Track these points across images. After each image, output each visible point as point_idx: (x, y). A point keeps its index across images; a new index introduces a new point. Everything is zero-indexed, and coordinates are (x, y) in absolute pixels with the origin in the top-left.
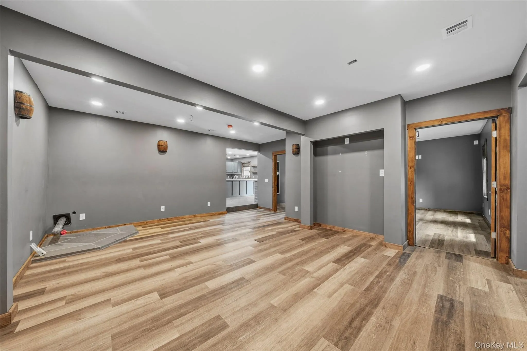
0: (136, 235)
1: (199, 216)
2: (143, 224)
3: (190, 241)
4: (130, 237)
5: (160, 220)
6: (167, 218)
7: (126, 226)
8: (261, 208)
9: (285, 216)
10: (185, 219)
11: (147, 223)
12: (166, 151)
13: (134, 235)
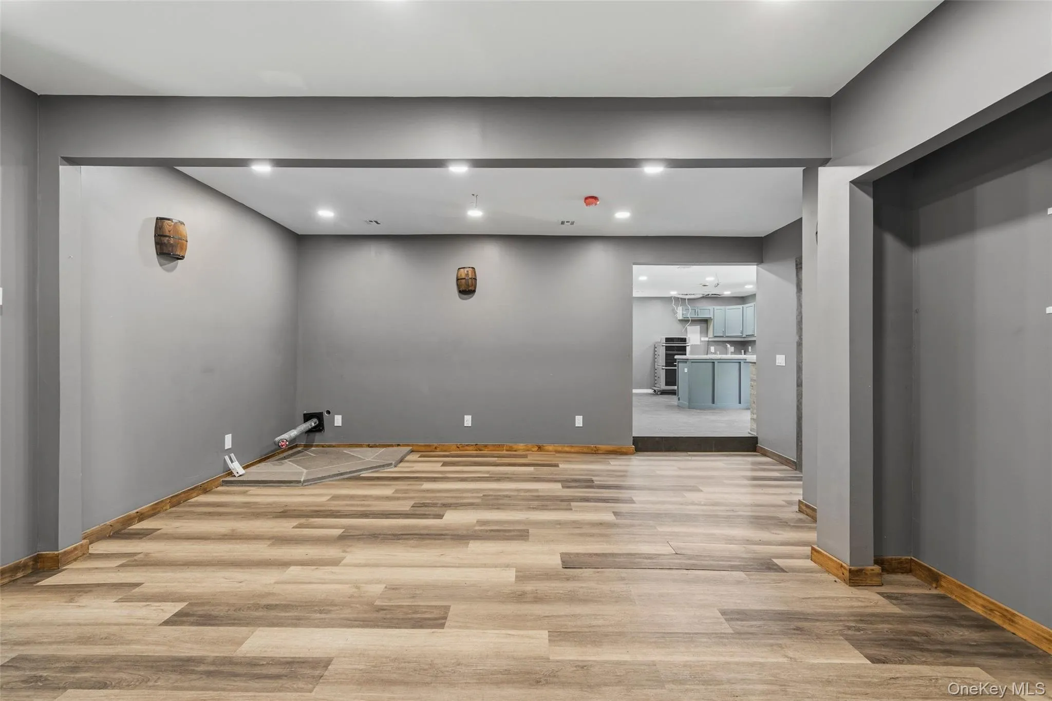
0: (385, 470)
1: (551, 448)
2: (429, 449)
3: (436, 509)
4: (370, 471)
5: (462, 447)
6: (476, 445)
7: (399, 448)
8: (765, 454)
9: (801, 498)
10: (515, 451)
11: (436, 448)
12: (474, 291)
13: (381, 469)
